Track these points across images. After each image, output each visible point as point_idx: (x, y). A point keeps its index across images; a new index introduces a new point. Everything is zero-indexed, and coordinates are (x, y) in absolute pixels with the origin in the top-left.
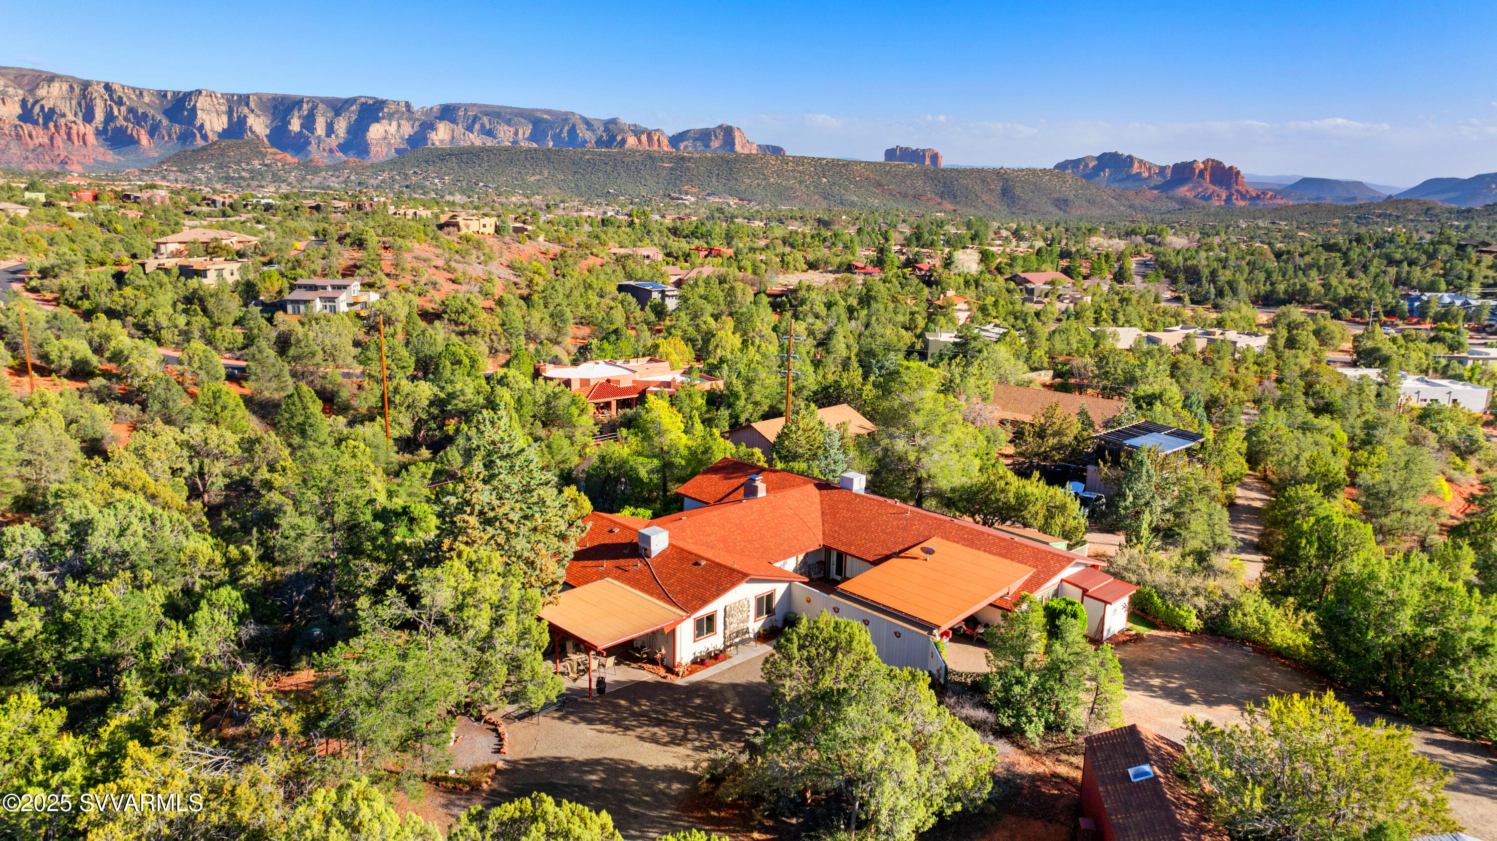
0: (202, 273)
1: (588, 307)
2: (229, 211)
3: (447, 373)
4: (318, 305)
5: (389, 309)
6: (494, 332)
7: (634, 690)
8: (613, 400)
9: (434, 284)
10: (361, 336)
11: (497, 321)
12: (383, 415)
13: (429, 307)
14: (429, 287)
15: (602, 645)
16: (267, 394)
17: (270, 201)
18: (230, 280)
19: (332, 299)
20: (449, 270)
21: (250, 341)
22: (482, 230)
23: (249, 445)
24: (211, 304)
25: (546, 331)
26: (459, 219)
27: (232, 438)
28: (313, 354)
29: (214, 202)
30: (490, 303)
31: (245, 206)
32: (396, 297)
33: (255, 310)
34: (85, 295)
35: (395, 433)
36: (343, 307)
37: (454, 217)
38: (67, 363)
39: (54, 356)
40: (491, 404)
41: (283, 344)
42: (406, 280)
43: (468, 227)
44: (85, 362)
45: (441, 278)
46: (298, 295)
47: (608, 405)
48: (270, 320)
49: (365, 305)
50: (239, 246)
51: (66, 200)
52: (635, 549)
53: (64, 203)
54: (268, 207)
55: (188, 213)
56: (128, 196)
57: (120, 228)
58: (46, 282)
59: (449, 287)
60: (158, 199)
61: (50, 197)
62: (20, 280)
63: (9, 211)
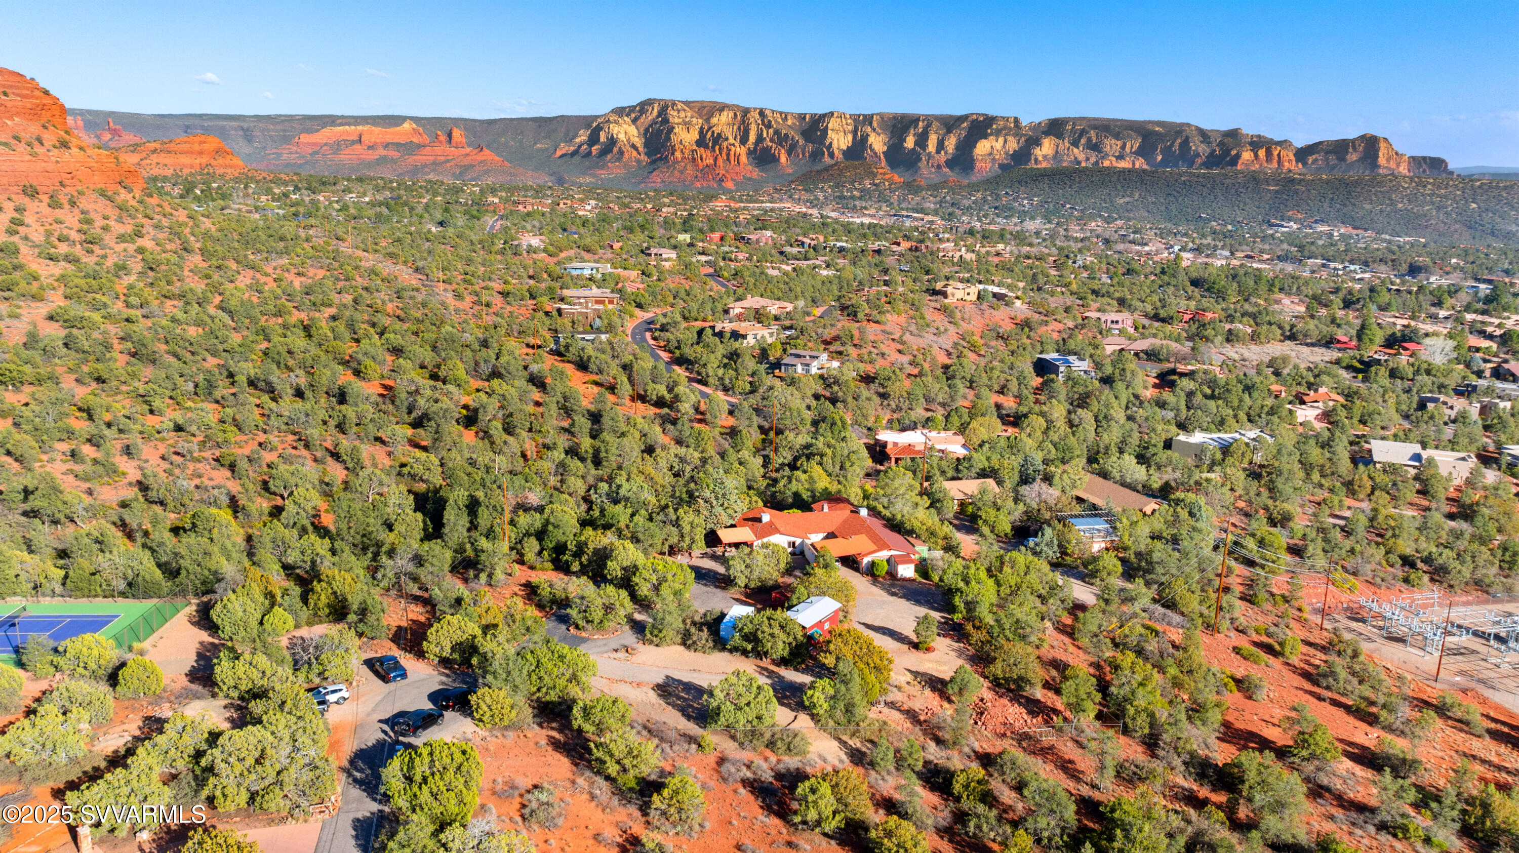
0: (744, 337)
2: (810, 254)
4: (799, 368)
5: (842, 375)
8: (907, 457)
9: (884, 354)
11: (907, 388)
13: (871, 372)
14: (879, 358)
17: (844, 244)
18: (759, 341)
19: (808, 365)
20: (902, 342)
22: (966, 297)
24: (742, 360)
26: (950, 288)
29: (803, 243)
31: (825, 248)
32: (852, 366)
33: (765, 367)
34: (679, 347)
36: (814, 370)
38: (654, 397)
39: (649, 393)
42: (865, 350)
43: (953, 295)
44: (663, 397)
45: (890, 348)
46: (789, 360)
49: (827, 370)
50: (778, 312)
51: (703, 241)
52: (759, 520)
53: (701, 244)
54: (841, 250)
55: (781, 253)
56: (743, 238)
57: (726, 274)
58: (662, 334)
59: (894, 356)
60: (764, 240)
61: (692, 238)
62: (650, 330)
63: (664, 256)
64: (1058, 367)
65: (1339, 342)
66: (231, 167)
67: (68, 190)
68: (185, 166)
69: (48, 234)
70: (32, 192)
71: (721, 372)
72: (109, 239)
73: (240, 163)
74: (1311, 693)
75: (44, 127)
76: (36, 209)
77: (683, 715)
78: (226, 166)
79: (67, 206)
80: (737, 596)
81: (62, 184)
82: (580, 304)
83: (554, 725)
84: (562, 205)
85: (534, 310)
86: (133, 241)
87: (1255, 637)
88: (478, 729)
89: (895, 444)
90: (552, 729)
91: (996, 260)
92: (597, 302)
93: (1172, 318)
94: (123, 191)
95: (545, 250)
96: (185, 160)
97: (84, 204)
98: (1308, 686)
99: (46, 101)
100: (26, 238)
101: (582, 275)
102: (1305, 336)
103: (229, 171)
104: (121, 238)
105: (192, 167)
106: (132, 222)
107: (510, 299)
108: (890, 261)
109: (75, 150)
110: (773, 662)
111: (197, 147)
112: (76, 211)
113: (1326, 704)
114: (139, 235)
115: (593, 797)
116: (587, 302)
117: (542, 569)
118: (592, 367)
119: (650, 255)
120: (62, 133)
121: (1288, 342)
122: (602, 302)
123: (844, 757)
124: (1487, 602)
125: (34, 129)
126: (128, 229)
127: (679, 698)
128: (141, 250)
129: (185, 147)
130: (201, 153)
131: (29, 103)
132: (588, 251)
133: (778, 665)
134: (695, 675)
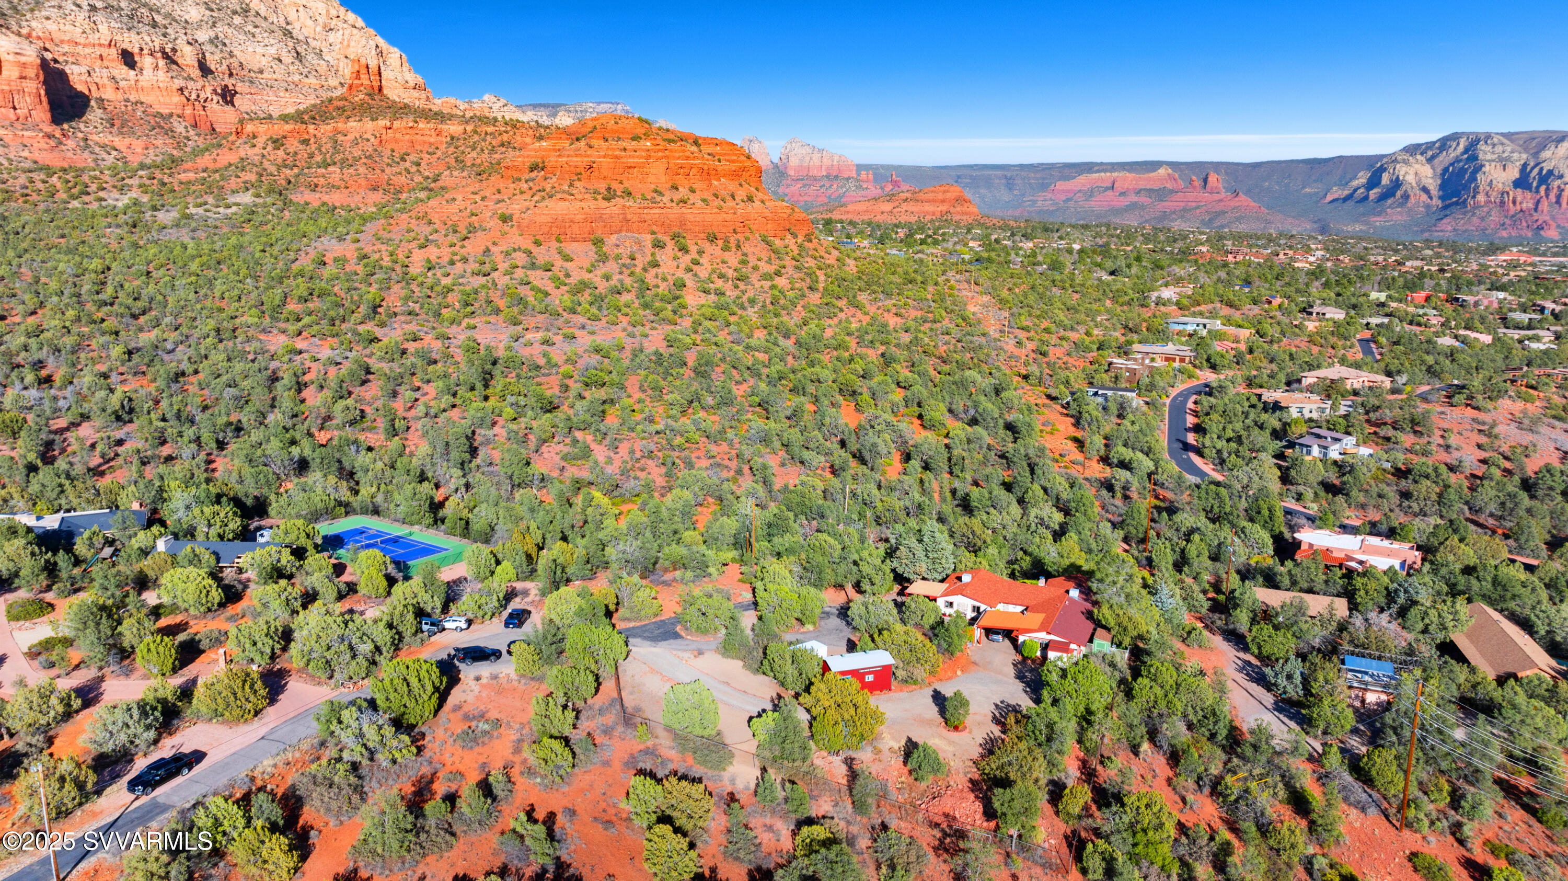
4: (1316, 451)
19: (1326, 448)
36: (1334, 455)
42: (1426, 439)
46: (1305, 440)
49: (1354, 456)
50: (1362, 386)
51: (1399, 301)
53: (1393, 304)
55: (1504, 319)
56: (1457, 299)
60: (1486, 302)
61: (1389, 297)
62: (1201, 393)
63: (1327, 316)
66: (966, 214)
67: (739, 236)
68: (928, 213)
69: (714, 271)
70: (712, 239)
72: (754, 278)
73: (975, 210)
75: (741, 185)
76: (714, 250)
78: (963, 213)
79: (734, 249)
81: (735, 231)
85: (1091, 363)
86: (771, 279)
87: (1479, 854)
89: (1311, 545)
92: (1165, 359)
94: (789, 236)
96: (928, 207)
97: (747, 248)
99: (748, 164)
100: (696, 275)
103: (964, 217)
104: (766, 277)
105: (934, 214)
106: (778, 262)
109: (757, 204)
111: (940, 196)
112: (739, 253)
114: (778, 274)
119: (1311, 314)
120: (753, 189)
122: (1172, 360)
125: (732, 186)
126: (770, 269)
128: (773, 287)
129: (930, 196)
130: (943, 201)
131: (733, 166)
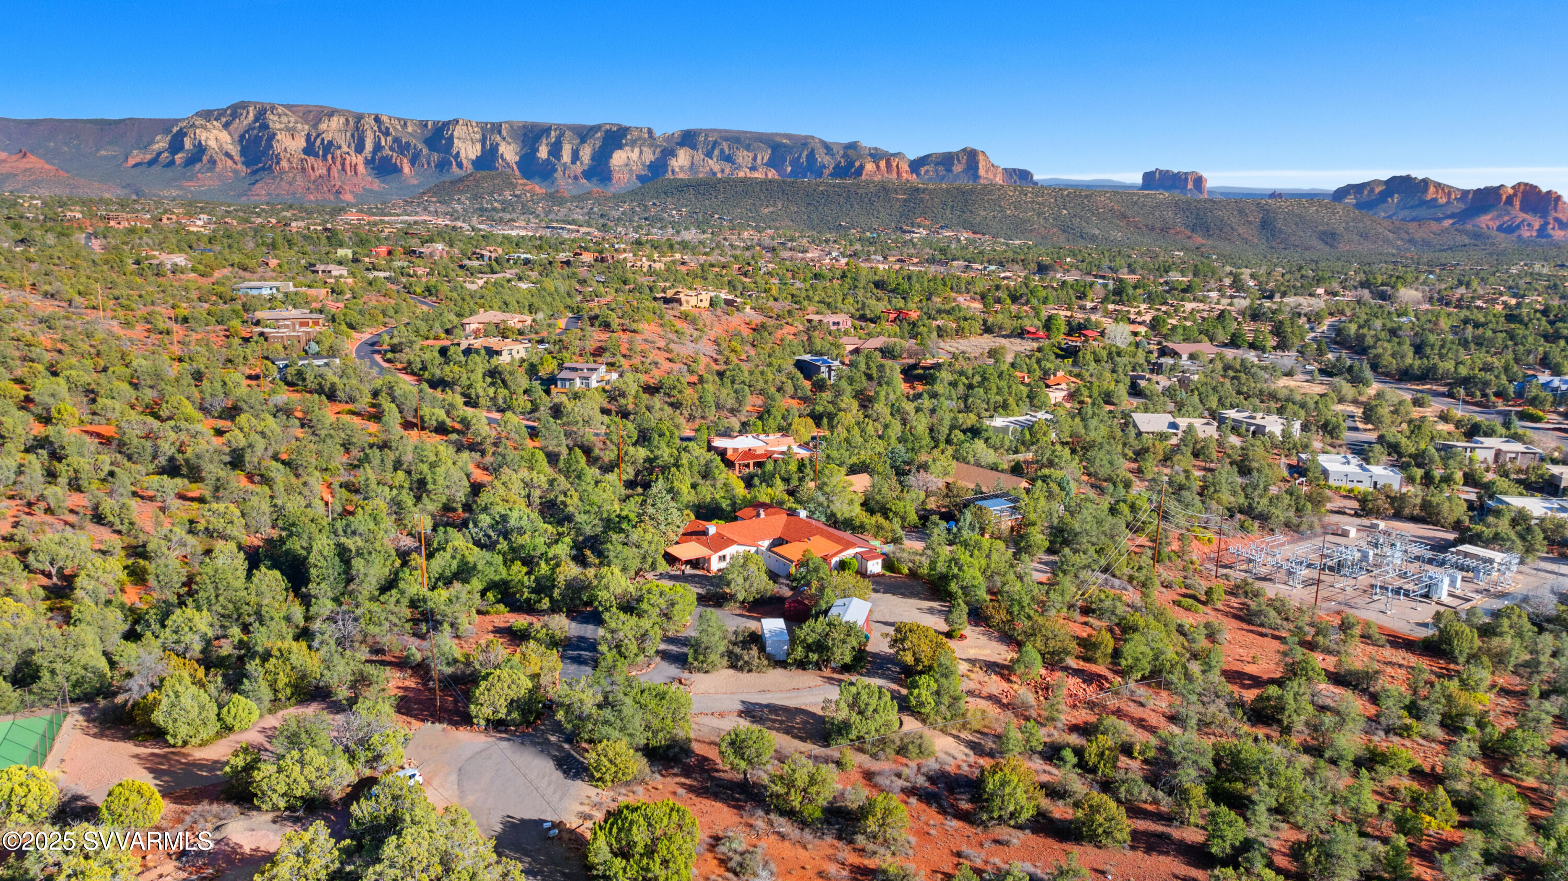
0: (498, 353)
1: (766, 382)
2: (496, 267)
3: (656, 443)
4: (578, 382)
5: (624, 387)
6: (694, 404)
7: (693, 576)
8: (751, 462)
9: (656, 363)
10: (606, 405)
11: (696, 396)
12: (619, 467)
13: (651, 382)
14: (652, 367)
15: (684, 559)
16: (551, 448)
17: (529, 256)
18: (517, 357)
19: (587, 378)
20: (669, 351)
21: (535, 410)
22: (700, 304)
23: (551, 482)
24: (508, 377)
25: (730, 402)
26: (681, 296)
27: (544, 479)
28: (577, 422)
29: (482, 256)
30: (695, 379)
31: (508, 260)
32: (629, 377)
33: (536, 384)
34: (424, 368)
35: (624, 477)
36: (594, 384)
37: (677, 293)
38: (435, 423)
39: (426, 418)
40: (677, 465)
41: (557, 411)
42: (636, 360)
44: (443, 423)
45: (660, 357)
46: (564, 374)
47: (747, 466)
48: (548, 392)
49: (608, 382)
50: (520, 326)
51: (368, 256)
52: (704, 533)
53: (367, 260)
54: (527, 262)
55: (462, 267)
56: (414, 252)
57: (419, 290)
58: (397, 355)
59: (666, 365)
60: (437, 253)
61: (354, 253)
62: (379, 352)
63: (335, 273)
64: (819, 367)
65: (1029, 332)
71: (491, 391)
74: (1252, 631)
77: (793, 737)
80: (738, 612)
82: (287, 326)
83: (676, 770)
84: (165, 221)
85: (227, 337)
87: (1181, 590)
88: (599, 791)
89: (735, 450)
90: (675, 775)
91: (683, 269)
92: (303, 324)
93: (879, 318)
95: (194, 270)
98: (1245, 626)
101: (260, 295)
102: (1000, 328)
107: (192, 323)
108: (582, 272)
110: (834, 670)
113: (1268, 639)
115: (782, 836)
116: (294, 325)
117: (498, 613)
118: (340, 394)
121: (986, 335)
122: (307, 324)
123: (967, 751)
124: (1301, 540)
127: (774, 721)
132: (245, 270)
133: (841, 673)
134: (768, 696)
